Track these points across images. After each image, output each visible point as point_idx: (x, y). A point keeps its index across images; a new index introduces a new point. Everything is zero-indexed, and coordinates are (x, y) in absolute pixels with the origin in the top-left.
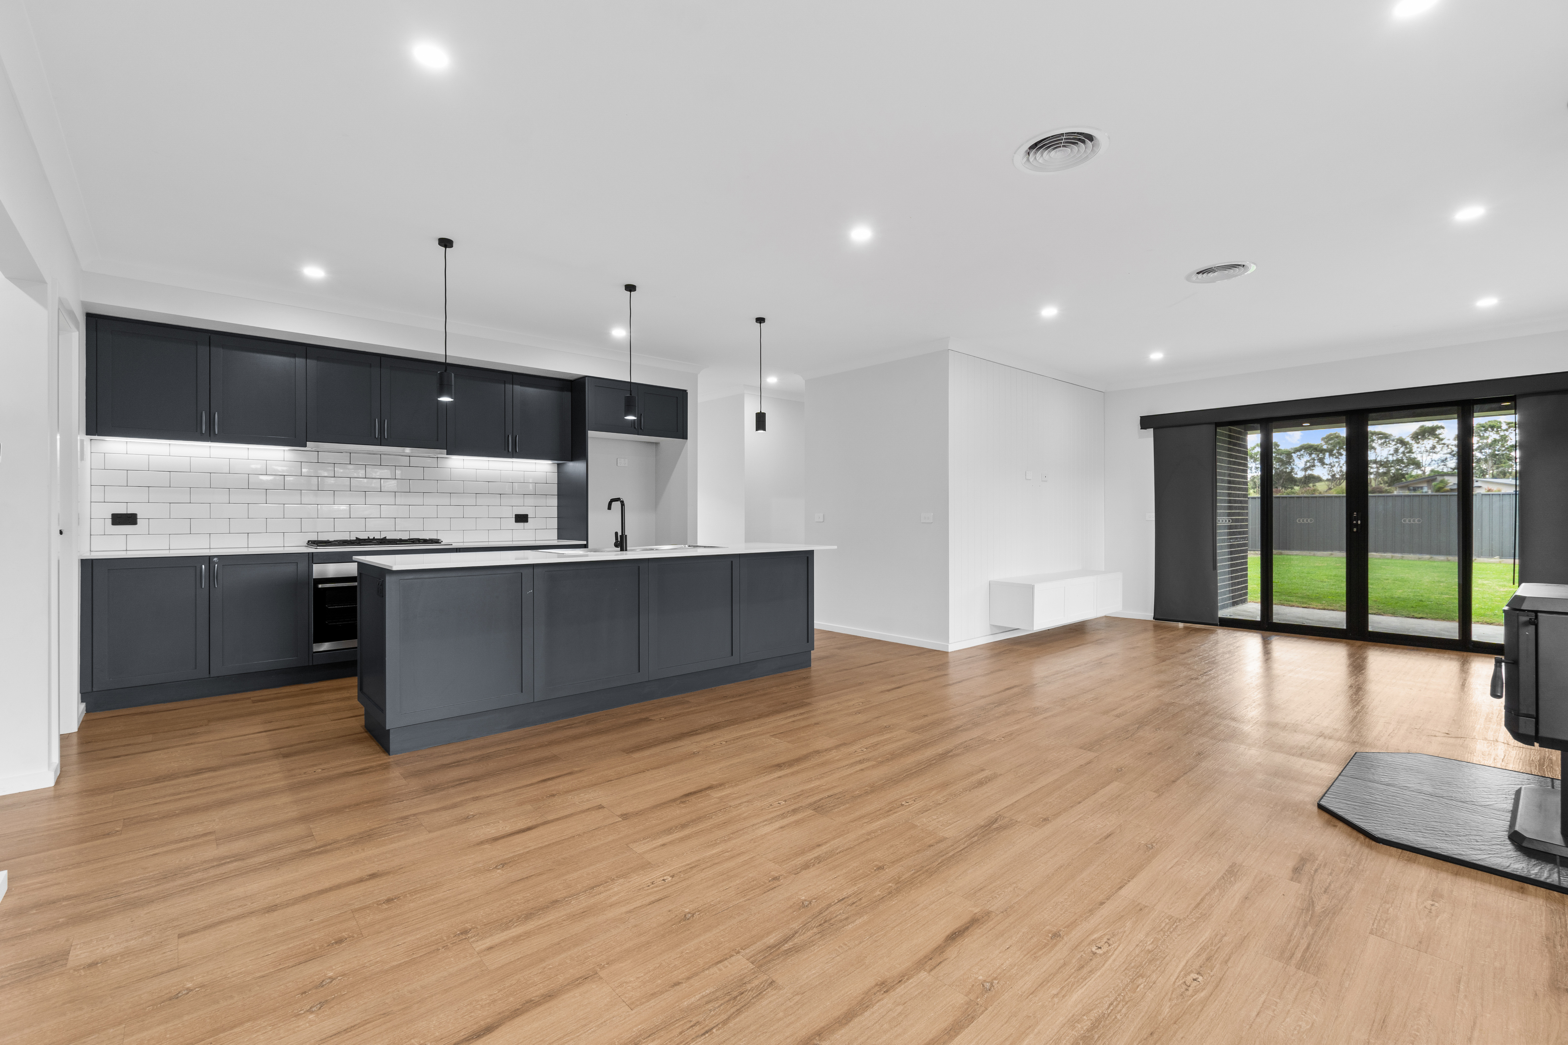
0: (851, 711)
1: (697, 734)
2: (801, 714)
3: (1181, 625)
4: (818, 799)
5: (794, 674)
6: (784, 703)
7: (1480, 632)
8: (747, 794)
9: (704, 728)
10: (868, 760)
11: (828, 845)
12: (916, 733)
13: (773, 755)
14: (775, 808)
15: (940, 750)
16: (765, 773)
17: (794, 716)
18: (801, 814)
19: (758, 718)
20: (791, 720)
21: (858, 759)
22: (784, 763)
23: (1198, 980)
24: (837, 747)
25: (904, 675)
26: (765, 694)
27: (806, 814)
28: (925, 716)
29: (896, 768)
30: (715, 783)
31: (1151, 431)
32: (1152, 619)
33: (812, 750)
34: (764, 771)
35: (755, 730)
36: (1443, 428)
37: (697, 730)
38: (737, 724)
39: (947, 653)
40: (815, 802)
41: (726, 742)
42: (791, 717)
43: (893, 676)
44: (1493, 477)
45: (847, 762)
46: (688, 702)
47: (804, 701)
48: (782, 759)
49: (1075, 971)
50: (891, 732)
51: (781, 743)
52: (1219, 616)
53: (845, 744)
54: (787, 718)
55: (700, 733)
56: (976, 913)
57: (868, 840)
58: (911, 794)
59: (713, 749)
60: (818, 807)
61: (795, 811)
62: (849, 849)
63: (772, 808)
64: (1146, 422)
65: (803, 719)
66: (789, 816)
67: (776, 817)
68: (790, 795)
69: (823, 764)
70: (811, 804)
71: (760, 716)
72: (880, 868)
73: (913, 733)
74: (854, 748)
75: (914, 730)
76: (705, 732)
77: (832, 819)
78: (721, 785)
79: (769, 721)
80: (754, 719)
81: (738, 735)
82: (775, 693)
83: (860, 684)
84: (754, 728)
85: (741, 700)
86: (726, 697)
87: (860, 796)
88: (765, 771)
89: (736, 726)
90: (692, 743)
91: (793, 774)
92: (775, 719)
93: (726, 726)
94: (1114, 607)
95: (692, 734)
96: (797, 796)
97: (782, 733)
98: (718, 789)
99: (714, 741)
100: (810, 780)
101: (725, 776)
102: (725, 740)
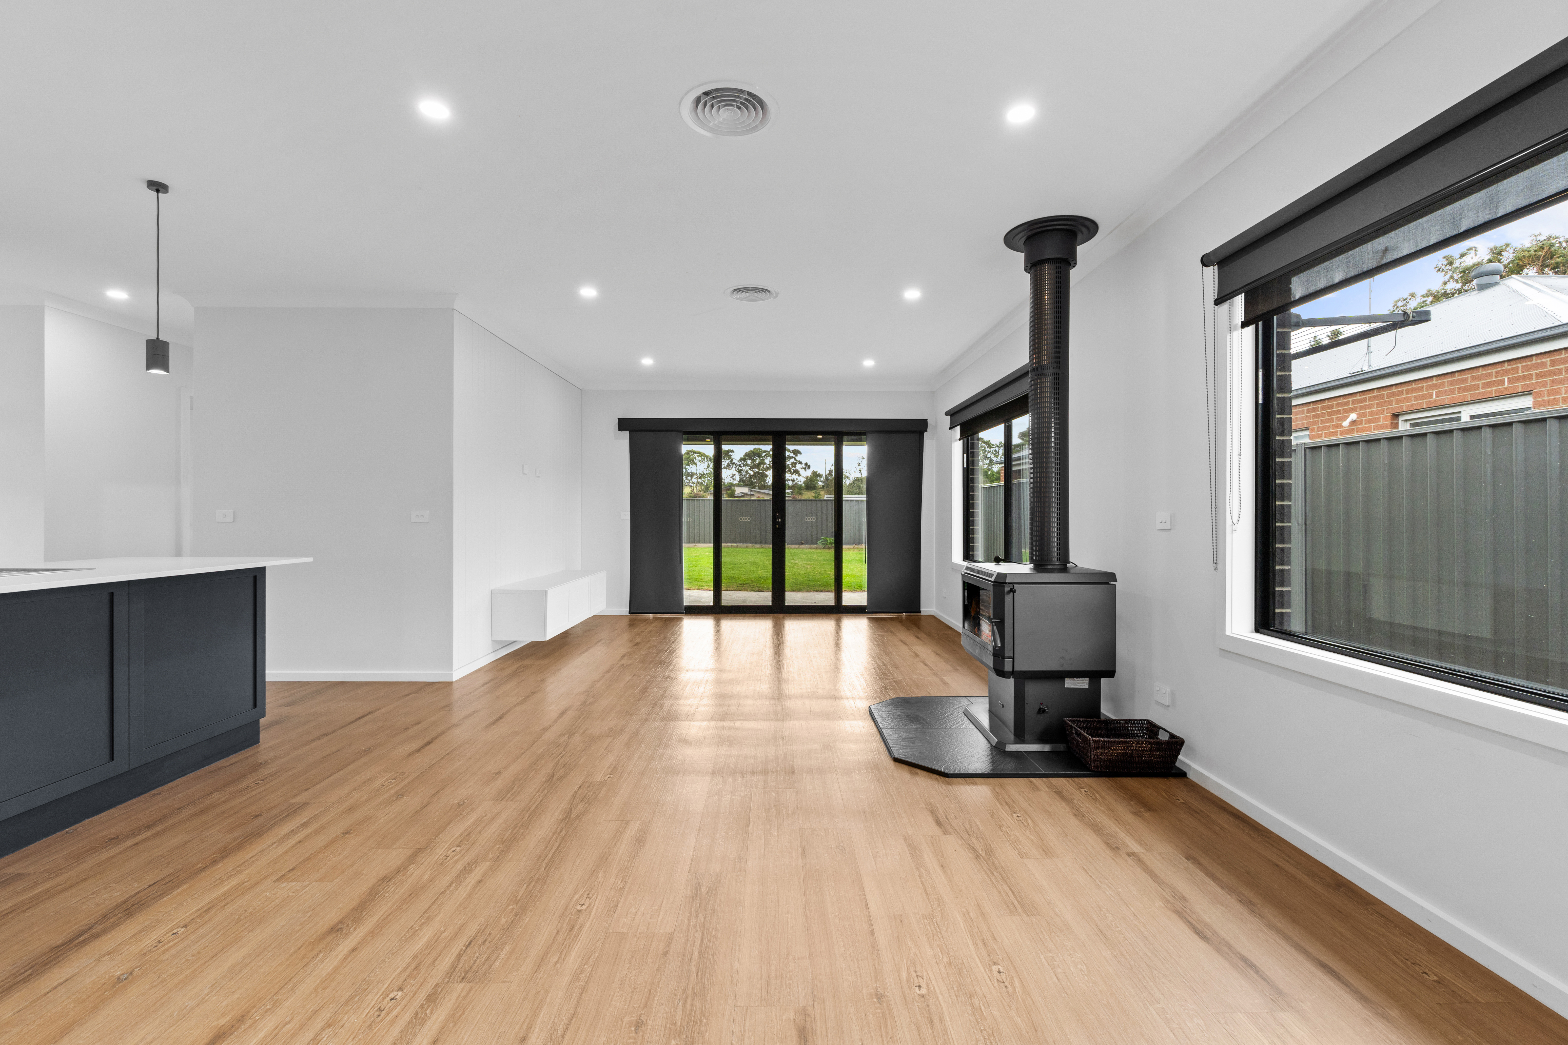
0: (386, 796)
1: (97, 936)
2: (305, 825)
3: (651, 616)
4: (453, 958)
5: (236, 762)
6: (256, 816)
7: (850, 598)
8: (315, 1012)
9: (105, 917)
10: (475, 862)
11: (537, 1030)
12: (507, 800)
13: (309, 914)
14: (390, 1011)
15: (557, 814)
16: (317, 955)
17: (293, 832)
18: (447, 999)
19: (223, 858)
20: (293, 841)
21: (460, 866)
22: (341, 922)
23: (1001, 971)
24: (412, 859)
25: (420, 725)
26: (203, 811)
27: (455, 995)
28: (498, 773)
29: (524, 859)
30: (223, 1022)
31: (626, 434)
32: (628, 614)
33: (374, 880)
34: (315, 952)
35: (233, 882)
36: (733, 451)
37: (90, 928)
38: (184, 882)
39: (451, 683)
40: (454, 967)
41: (185, 926)
42: (287, 836)
43: (406, 729)
44: (759, 489)
45: (447, 879)
46: (18, 876)
47: (292, 801)
48: (331, 917)
49: (932, 1029)
50: (473, 810)
51: (307, 886)
52: (685, 604)
53: (418, 852)
54: (282, 840)
55: (104, 932)
56: (795, 1019)
57: (584, 989)
58: (576, 892)
59: (163, 953)
60: (466, 973)
61: (432, 999)
62: (572, 1019)
63: (387, 1015)
64: (624, 424)
65: (316, 832)
66: (431, 1013)
67: (407, 1027)
68: (400, 974)
69: (413, 895)
70: (450, 973)
71: (224, 853)
72: (639, 1024)
73: (503, 802)
74: (439, 852)
75: (502, 796)
76: (115, 925)
77: (504, 982)
78: (241, 1019)
79: (251, 855)
80: (215, 862)
81: (201, 905)
82: (224, 802)
83: (367, 751)
84: (228, 878)
85: (157, 834)
86: (114, 840)
87: (512, 924)
88: (317, 950)
89: (185, 887)
90: (98, 960)
91: (374, 933)
92: (260, 848)
93: (162, 895)
94: (600, 607)
95: (84, 941)
96: (415, 969)
97: (293, 869)
98: (240, 1031)
99: (155, 935)
100: (413, 933)
101: (237, 995)
102: (181, 924)
